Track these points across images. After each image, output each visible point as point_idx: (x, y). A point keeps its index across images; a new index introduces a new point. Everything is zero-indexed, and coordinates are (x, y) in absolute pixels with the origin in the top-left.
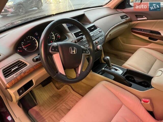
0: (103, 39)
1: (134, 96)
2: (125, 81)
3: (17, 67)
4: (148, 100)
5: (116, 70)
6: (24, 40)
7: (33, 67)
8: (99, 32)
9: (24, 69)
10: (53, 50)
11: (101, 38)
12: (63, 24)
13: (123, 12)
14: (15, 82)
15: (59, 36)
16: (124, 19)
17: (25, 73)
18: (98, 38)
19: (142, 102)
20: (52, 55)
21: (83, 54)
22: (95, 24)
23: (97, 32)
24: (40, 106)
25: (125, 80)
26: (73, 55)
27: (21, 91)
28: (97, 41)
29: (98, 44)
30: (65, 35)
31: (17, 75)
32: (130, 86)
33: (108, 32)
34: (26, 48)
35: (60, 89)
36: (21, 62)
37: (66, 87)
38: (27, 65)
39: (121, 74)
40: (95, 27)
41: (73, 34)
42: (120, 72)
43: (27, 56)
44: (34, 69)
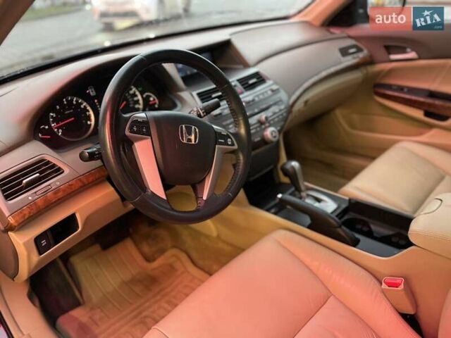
0: (281, 110)
1: (363, 272)
2: (339, 230)
3: (38, 175)
4: (398, 280)
5: (319, 200)
6: (56, 108)
7: (78, 179)
8: (270, 93)
9: (55, 182)
10: (135, 129)
11: (275, 109)
12: (164, 65)
13: (350, 37)
14: (30, 213)
15: (154, 100)
16: (350, 58)
17: (57, 191)
18: (267, 108)
19: (384, 286)
20: (133, 143)
21: (217, 146)
22: (262, 68)
23: (266, 92)
24: (92, 309)
25: (340, 227)
26: (189, 146)
27: (44, 243)
28: (263, 116)
29: (267, 125)
30: (171, 96)
31: (37, 197)
32: (355, 243)
33: (298, 93)
34: (60, 131)
35: (154, 260)
36: (49, 162)
37: (173, 256)
38: (63, 172)
39: (332, 213)
40: (260, 79)
41: (195, 93)
42: (329, 206)
43: (63, 149)
44: (83, 182)
